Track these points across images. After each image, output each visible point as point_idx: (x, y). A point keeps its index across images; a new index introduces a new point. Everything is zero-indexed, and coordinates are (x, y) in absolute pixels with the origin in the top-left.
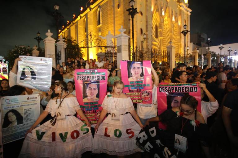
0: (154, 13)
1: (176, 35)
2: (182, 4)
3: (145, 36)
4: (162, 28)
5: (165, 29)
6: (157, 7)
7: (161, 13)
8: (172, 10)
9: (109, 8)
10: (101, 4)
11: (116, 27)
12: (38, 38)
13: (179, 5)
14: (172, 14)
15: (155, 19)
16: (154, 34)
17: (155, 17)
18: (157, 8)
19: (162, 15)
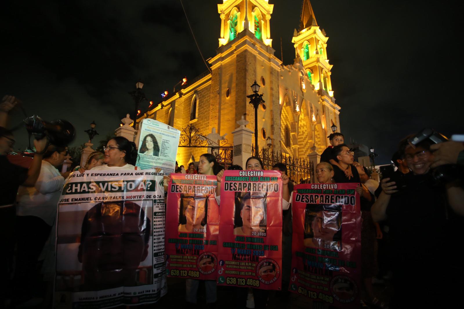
0: (283, 108)
1: (319, 143)
2: (325, 97)
3: (269, 142)
4: (297, 131)
5: (301, 133)
6: (287, 99)
7: (295, 108)
8: (311, 104)
9: (212, 95)
10: (199, 89)
11: (221, 124)
12: (90, 132)
13: (320, 99)
14: (312, 111)
15: (285, 116)
16: (284, 139)
17: (285, 113)
18: (288, 101)
19: (296, 111)
